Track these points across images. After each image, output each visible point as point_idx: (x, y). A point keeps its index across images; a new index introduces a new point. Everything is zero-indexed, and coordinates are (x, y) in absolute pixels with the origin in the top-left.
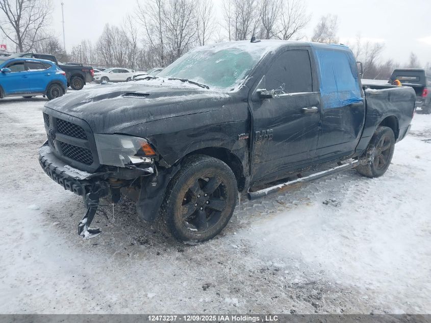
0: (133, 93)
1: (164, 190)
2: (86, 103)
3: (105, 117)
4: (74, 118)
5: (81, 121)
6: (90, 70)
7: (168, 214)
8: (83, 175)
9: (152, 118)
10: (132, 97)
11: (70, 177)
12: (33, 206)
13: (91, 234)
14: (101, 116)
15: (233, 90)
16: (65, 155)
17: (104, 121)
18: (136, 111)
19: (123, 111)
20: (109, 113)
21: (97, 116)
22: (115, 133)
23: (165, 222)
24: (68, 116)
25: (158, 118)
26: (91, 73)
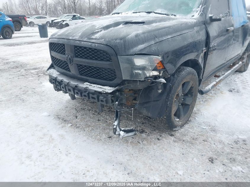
0: (130, 22)
1: (166, 94)
2: (98, 32)
3: (125, 41)
4: (96, 44)
5: (105, 46)
6: (24, 17)
7: (168, 112)
8: (109, 90)
9: (157, 40)
10: (130, 25)
11: (96, 91)
12: (46, 114)
13: (125, 133)
14: (122, 41)
15: (193, 16)
16: (81, 74)
17: (125, 45)
18: (146, 35)
19: (137, 36)
20: (127, 37)
21: (118, 41)
22: (136, 54)
23: (165, 117)
24: (90, 44)
25: (161, 39)
26: (25, 20)
